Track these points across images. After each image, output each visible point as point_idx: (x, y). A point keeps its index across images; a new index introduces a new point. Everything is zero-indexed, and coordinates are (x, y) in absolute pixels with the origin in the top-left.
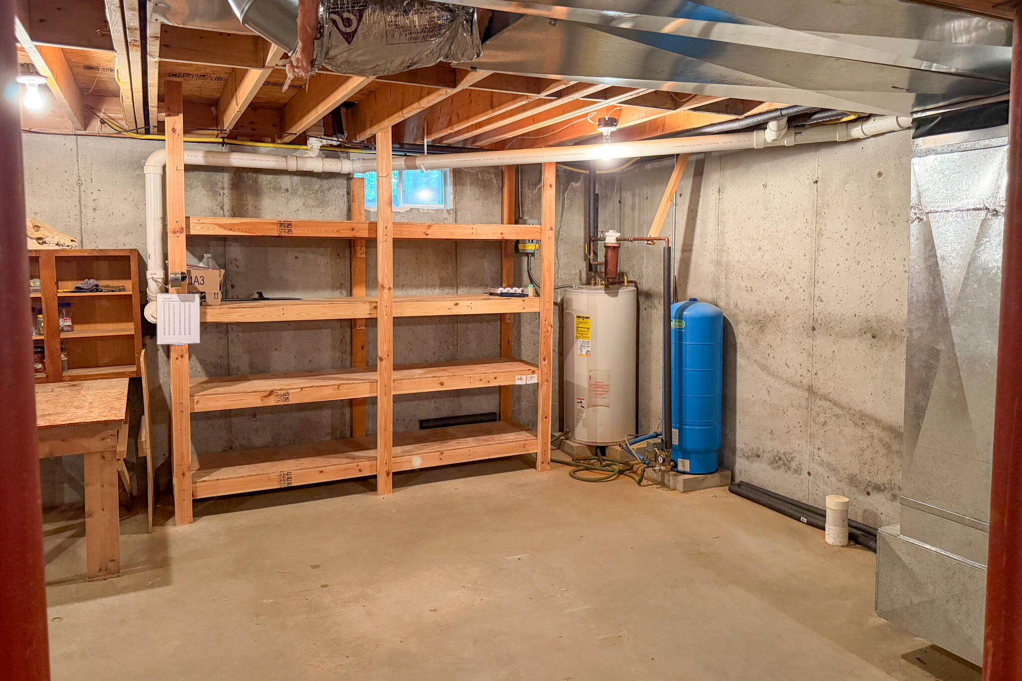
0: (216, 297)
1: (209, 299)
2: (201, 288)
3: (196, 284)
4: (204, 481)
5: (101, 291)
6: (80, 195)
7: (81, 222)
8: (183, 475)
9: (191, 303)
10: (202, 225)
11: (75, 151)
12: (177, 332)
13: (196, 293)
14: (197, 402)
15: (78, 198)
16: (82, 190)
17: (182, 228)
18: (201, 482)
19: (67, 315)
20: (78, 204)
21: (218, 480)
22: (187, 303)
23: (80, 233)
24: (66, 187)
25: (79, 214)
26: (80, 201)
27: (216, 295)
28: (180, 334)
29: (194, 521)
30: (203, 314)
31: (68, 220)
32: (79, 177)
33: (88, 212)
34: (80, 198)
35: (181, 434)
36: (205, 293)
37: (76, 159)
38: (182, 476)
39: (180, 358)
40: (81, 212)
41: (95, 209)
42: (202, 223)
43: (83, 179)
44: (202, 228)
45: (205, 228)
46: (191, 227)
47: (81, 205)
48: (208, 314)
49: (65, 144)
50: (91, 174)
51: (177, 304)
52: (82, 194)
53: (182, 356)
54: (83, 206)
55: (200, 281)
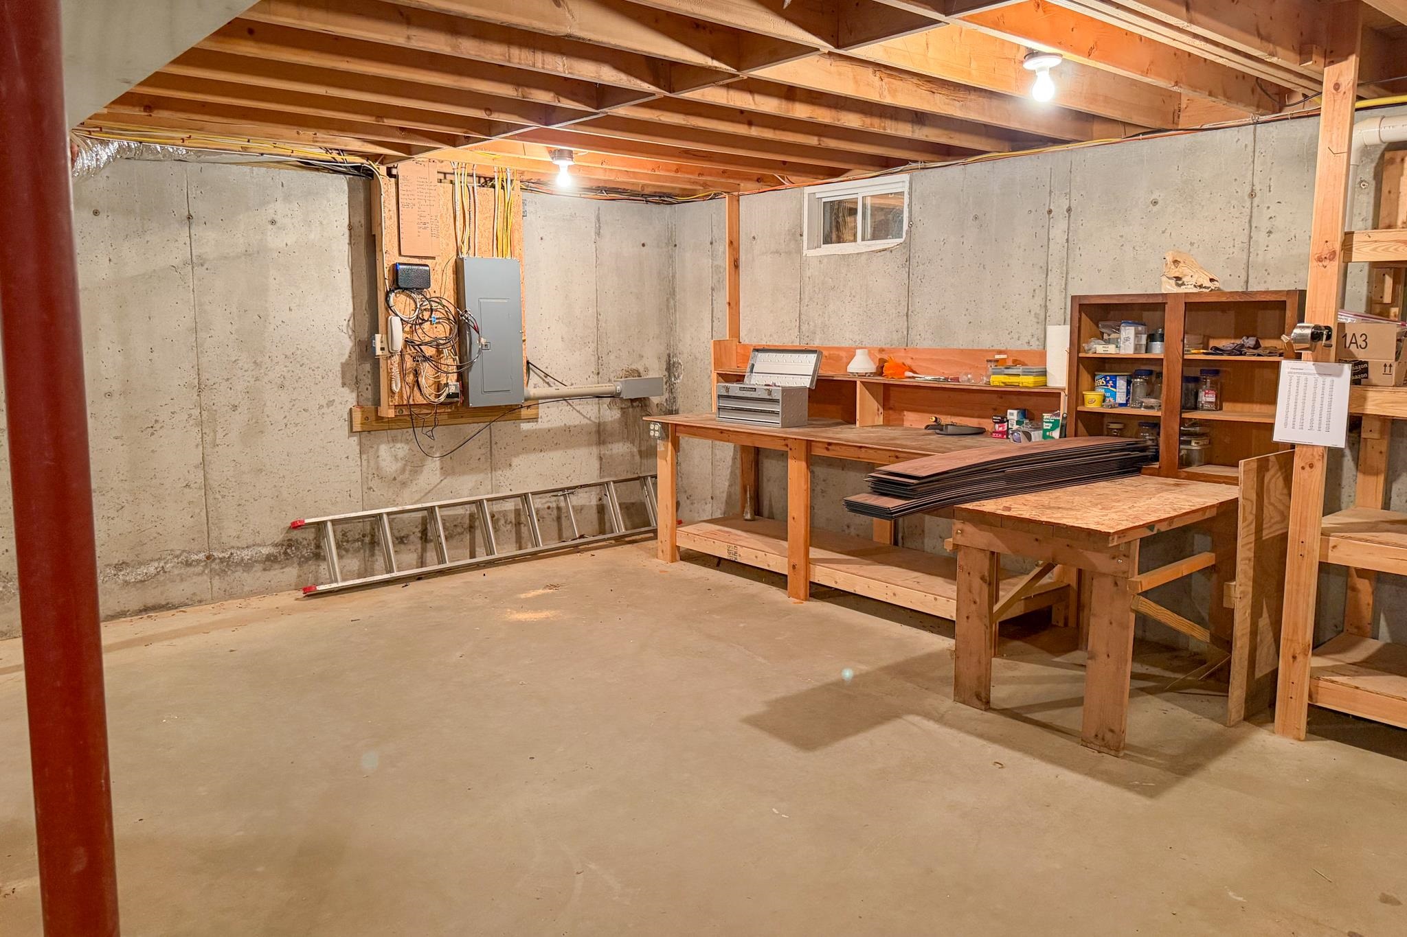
0: (1387, 372)
1: (1374, 375)
2: (1361, 355)
3: (1353, 348)
4: (1333, 682)
5: (1245, 354)
6: (1251, 212)
7: (1249, 252)
8: (1294, 658)
9: (1335, 379)
10: (1374, 245)
11: (1250, 148)
12: (1307, 425)
13: (1346, 362)
14: (1334, 547)
15: (1248, 217)
16: (1255, 204)
17: (1334, 252)
18: (1327, 680)
19: (1212, 388)
20: (1247, 225)
21: (1357, 688)
22: (1328, 379)
23: (1246, 269)
24: (1234, 202)
25: (1247, 241)
26: (1250, 221)
27: (1388, 368)
28: (1311, 428)
29: (1306, 739)
30: (1356, 399)
31: (1231, 251)
32: (1253, 185)
33: (1260, 237)
34: (1251, 217)
35: (1298, 591)
36: (1367, 363)
37: (1251, 160)
38: (1291, 660)
39: (1307, 468)
40: (1250, 237)
41: (1270, 232)
42: (1376, 241)
43: (1257, 188)
44: (1374, 250)
45: (1380, 249)
46: (1354, 249)
47: (1251, 226)
48: (1369, 400)
49: (1239, 140)
50: (1270, 179)
51: (1311, 379)
52: (1255, 210)
53: (1311, 466)
54: (1253, 228)
55: (1360, 341)
